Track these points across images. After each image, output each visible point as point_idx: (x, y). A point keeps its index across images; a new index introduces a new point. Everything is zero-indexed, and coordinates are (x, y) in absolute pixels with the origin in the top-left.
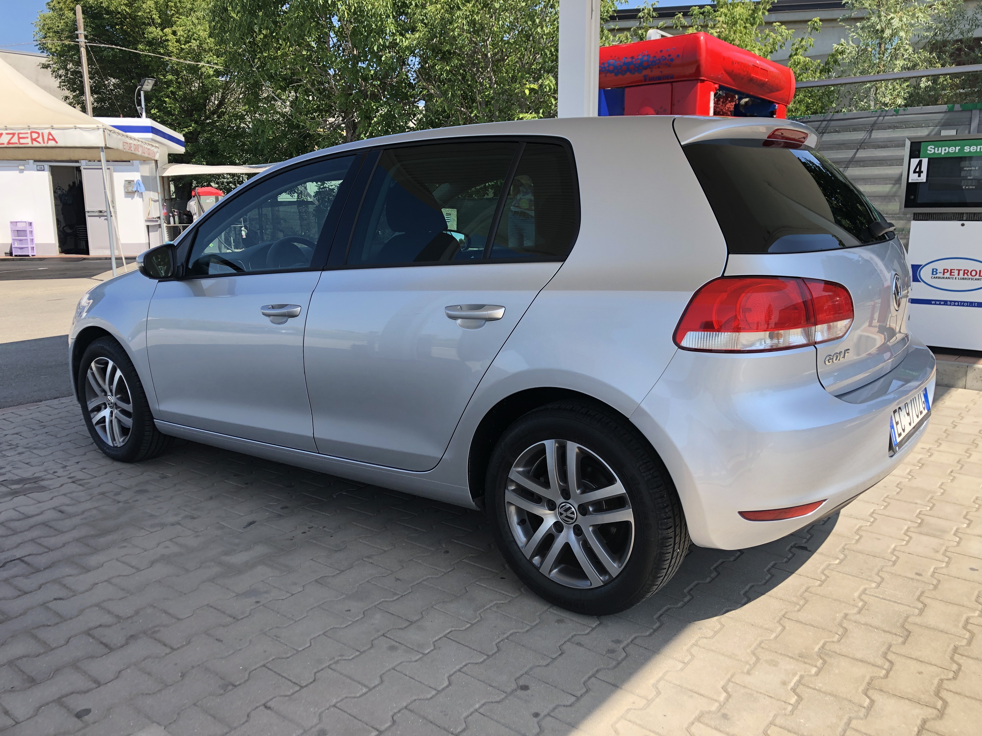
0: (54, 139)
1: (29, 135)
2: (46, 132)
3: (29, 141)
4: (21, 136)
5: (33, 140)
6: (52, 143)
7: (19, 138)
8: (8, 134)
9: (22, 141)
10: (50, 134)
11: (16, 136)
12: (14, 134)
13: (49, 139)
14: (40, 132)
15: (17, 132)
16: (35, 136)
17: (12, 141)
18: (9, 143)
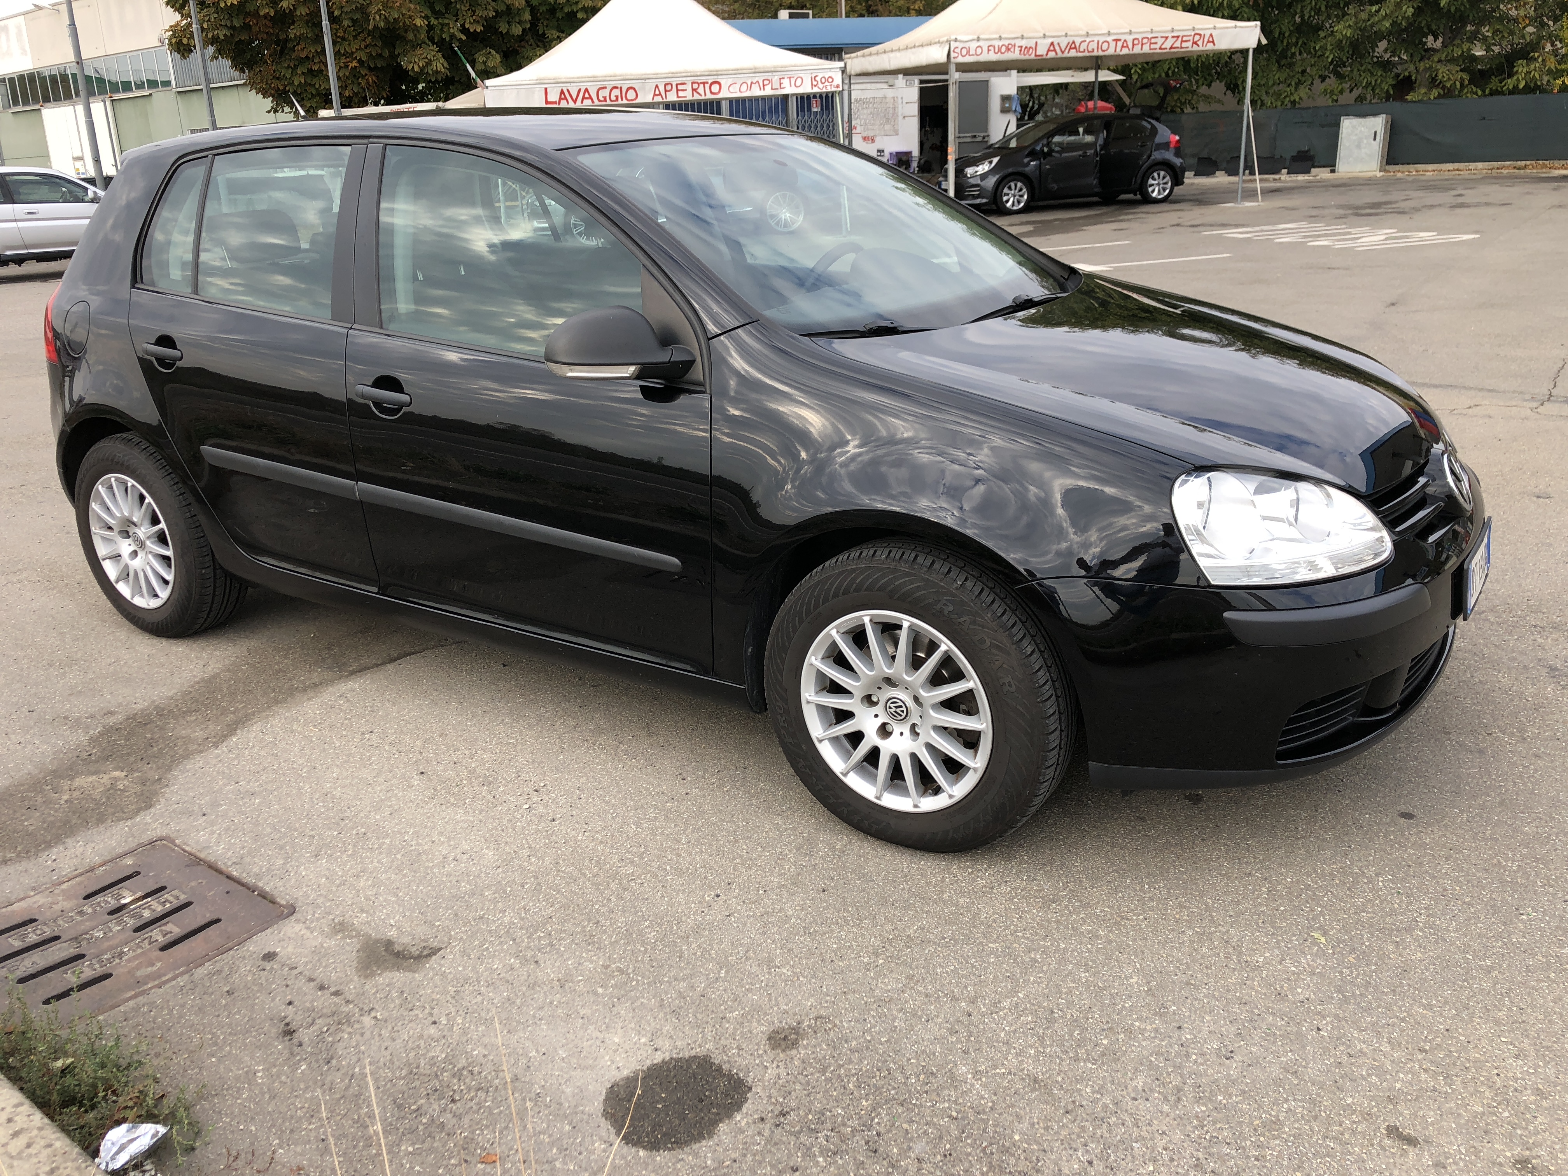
0: (1213, 42)
1: (1191, 38)
2: (1208, 33)
3: (1190, 44)
4: (1184, 39)
5: (1195, 43)
6: (1210, 46)
7: (1182, 41)
8: (1173, 37)
9: (1184, 45)
10: (1211, 35)
11: (1180, 39)
12: (1178, 37)
13: (1209, 42)
14: (1202, 33)
15: (1181, 34)
16: (1197, 38)
17: (1175, 45)
18: (1171, 48)
